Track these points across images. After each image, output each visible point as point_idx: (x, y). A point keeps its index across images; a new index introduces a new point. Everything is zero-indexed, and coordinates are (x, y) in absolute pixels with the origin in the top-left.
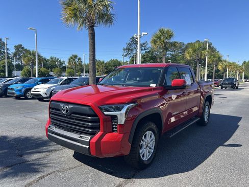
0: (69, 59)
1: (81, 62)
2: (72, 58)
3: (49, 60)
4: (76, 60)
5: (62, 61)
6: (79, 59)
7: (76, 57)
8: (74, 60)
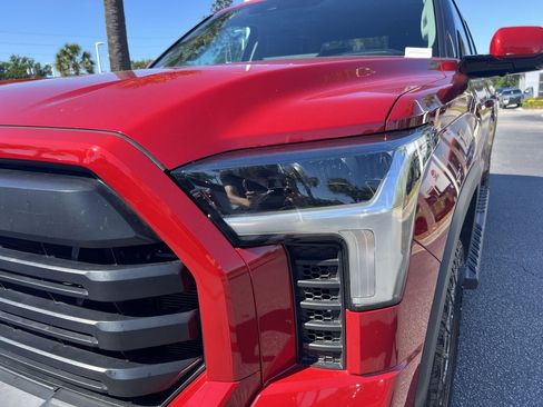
0: (58, 57)
1: (92, 63)
2: (65, 53)
3: (8, 65)
4: (78, 58)
5: (43, 66)
6: (86, 55)
7: (75, 49)
8: (71, 58)
